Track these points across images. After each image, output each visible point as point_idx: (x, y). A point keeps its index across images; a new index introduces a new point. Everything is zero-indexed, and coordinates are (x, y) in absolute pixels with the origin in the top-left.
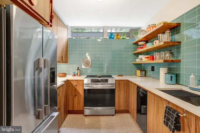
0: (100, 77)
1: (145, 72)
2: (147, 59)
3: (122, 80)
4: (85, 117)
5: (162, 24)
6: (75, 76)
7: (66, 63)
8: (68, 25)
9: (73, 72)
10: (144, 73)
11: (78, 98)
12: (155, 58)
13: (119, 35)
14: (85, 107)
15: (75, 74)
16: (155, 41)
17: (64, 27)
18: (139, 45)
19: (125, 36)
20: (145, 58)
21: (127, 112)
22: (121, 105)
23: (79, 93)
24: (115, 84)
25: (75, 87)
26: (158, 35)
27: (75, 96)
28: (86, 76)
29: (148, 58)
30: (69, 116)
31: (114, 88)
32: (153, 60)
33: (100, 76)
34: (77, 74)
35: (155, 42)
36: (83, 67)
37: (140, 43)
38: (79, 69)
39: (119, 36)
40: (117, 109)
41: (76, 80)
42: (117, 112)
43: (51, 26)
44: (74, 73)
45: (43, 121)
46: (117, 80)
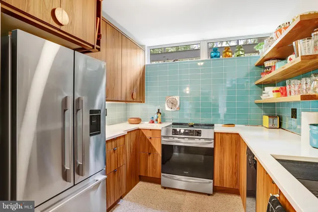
0: (192, 126)
1: (281, 119)
2: (275, 93)
3: (228, 133)
4: (163, 190)
5: (298, 20)
6: (153, 122)
7: (142, 102)
8: (143, 44)
9: (151, 117)
10: (277, 121)
11: (154, 158)
12: (288, 93)
13: (230, 50)
14: (163, 173)
15: (154, 120)
16: (289, 58)
17: (136, 49)
18: (265, 68)
19: (242, 51)
20: (273, 92)
21: (236, 192)
22: (225, 178)
23: (155, 150)
24: (215, 139)
25: (150, 140)
26: (294, 43)
27: (150, 154)
28: (171, 123)
29: (277, 91)
30: (141, 185)
31: (212, 146)
32: (286, 95)
33: (193, 124)
34: (157, 120)
35: (291, 59)
36: (167, 109)
37: (267, 64)
38: (160, 112)
39: (229, 52)
40: (217, 184)
41: (150, 130)
42: (216, 190)
43: (99, 50)
44: (153, 118)
45: (74, 185)
46: (218, 133)
